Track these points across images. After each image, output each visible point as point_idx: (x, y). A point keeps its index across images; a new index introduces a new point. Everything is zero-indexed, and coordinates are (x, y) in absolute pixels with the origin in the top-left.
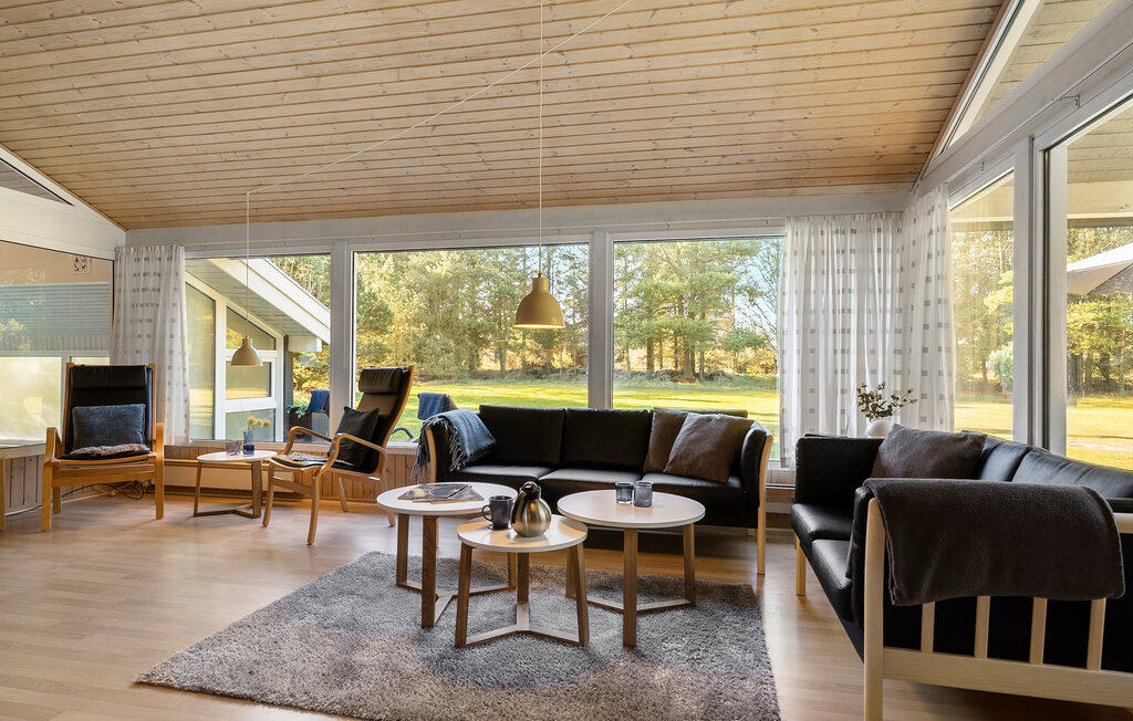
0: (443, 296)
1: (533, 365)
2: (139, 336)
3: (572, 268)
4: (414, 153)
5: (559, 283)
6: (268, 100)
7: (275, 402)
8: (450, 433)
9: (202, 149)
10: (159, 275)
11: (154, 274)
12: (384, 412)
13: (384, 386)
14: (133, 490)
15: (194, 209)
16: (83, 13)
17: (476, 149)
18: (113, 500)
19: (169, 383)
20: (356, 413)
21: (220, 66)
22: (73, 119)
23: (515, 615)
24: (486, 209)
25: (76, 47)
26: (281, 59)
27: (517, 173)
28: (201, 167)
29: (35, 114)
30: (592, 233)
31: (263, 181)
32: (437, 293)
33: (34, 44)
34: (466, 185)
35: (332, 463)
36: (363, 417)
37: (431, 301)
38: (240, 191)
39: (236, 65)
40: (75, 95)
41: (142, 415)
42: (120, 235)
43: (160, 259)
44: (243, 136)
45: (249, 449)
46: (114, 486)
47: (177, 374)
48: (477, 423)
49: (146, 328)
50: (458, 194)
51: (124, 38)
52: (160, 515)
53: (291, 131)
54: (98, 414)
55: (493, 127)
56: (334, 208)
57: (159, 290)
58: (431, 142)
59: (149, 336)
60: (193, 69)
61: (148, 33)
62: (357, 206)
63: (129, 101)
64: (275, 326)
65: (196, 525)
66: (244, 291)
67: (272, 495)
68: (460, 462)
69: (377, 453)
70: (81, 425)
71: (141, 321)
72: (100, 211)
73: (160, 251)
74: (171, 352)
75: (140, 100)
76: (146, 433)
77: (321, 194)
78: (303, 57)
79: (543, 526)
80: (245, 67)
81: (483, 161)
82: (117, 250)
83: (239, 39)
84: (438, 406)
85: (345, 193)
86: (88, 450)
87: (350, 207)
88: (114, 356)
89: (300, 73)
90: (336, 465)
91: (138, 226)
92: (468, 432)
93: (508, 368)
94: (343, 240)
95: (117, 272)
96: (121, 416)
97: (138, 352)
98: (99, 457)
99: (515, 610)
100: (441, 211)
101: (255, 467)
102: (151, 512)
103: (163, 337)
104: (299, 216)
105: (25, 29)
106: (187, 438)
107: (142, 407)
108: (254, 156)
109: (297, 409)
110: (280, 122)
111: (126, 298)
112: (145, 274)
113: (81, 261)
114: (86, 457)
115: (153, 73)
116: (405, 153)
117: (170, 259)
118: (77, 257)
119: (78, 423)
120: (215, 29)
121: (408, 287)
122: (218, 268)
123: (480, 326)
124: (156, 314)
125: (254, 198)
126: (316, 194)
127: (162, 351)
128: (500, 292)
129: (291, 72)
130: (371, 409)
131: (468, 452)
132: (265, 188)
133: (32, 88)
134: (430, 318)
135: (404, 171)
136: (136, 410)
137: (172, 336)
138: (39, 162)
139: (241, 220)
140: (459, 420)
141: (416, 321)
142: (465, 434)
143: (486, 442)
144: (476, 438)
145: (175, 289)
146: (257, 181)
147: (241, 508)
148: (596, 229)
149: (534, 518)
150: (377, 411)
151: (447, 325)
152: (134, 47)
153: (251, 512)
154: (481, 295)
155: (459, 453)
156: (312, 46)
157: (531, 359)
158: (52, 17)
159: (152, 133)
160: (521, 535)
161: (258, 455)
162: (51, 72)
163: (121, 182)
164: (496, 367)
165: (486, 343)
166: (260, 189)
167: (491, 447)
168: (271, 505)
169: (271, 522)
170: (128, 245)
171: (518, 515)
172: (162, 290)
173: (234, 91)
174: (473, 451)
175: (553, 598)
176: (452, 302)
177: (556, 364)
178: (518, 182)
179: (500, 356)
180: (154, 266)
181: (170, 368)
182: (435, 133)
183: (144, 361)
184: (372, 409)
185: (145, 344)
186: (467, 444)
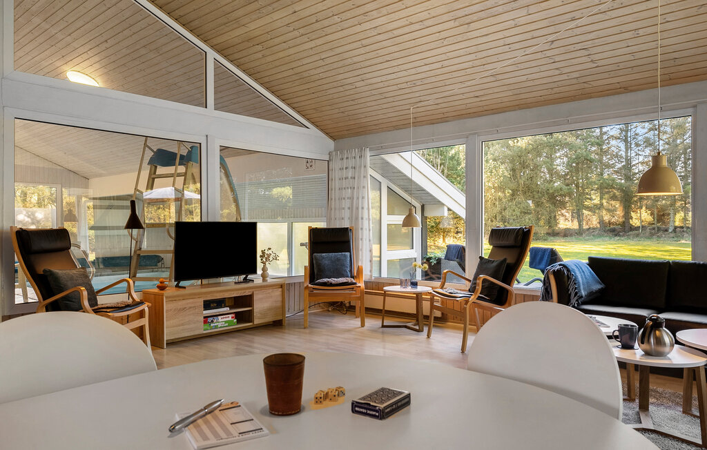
0: (524, 166)
1: (610, 223)
2: (344, 209)
3: (650, 130)
4: (533, 64)
5: (637, 145)
6: (433, 45)
7: (415, 253)
8: (569, 278)
9: (386, 84)
10: (354, 168)
11: (352, 168)
12: (510, 260)
13: (510, 242)
14: (341, 308)
15: (377, 122)
16: (333, 15)
17: (586, 53)
18: (330, 313)
19: (362, 239)
20: (488, 261)
21: (407, 30)
22: (317, 77)
23: (640, 418)
24: (591, 98)
25: (326, 35)
26: (445, 18)
27: (622, 65)
28: (384, 95)
29: (298, 78)
30: (695, 106)
31: (422, 98)
32: (519, 163)
33: (305, 39)
34: (575, 81)
35: (477, 297)
36: (495, 264)
37: (513, 170)
38: (407, 107)
39: (417, 26)
40: (321, 63)
41: (349, 259)
42: (330, 144)
43: (355, 158)
44: (413, 71)
45: (414, 284)
46: (332, 304)
47: (366, 233)
48: (588, 271)
49: (346, 204)
50: (567, 89)
51: (353, 24)
52: (363, 325)
53: (446, 63)
54: (326, 257)
55: (601, 33)
56: (469, 111)
57: (354, 178)
58: (549, 53)
59: (349, 208)
60: (390, 35)
61: (367, 18)
62: (486, 108)
63: (349, 61)
64: (416, 198)
65: (383, 333)
66: (400, 174)
67: (433, 319)
68: (577, 300)
69: (507, 291)
70: (319, 265)
71: (344, 199)
72: (322, 130)
73: (356, 152)
74: (362, 219)
75: (355, 59)
76: (351, 271)
77: (460, 102)
78: (460, 13)
79: (667, 349)
80: (422, 27)
81: (592, 61)
82: (330, 154)
83: (420, 10)
84: (546, 258)
85: (478, 99)
86: (325, 280)
87: (481, 109)
88: (329, 221)
89: (457, 23)
90: (479, 298)
91: (342, 137)
92: (582, 278)
93: (585, 227)
94: (475, 134)
95: (331, 168)
96: (338, 260)
97: (343, 219)
98: (331, 285)
99: (638, 414)
100: (554, 103)
101: (418, 297)
102: (357, 322)
103: (357, 208)
104: (444, 120)
105: (302, 31)
106: (371, 276)
107: (348, 254)
108: (419, 83)
109: (430, 258)
110: (439, 58)
111: (336, 184)
112: (346, 168)
113: (309, 162)
114: (325, 284)
115: (364, 42)
116: (527, 65)
117: (360, 157)
118: (308, 160)
119: (317, 263)
120: (407, 8)
121: (495, 160)
122: (385, 160)
123: (557, 190)
124: (353, 194)
125: (415, 110)
126: (457, 103)
127: (357, 219)
128: (578, 158)
129: (452, 24)
130: (499, 258)
131: (583, 293)
132: (423, 103)
133: (300, 63)
134: (513, 185)
135: (524, 78)
136: (345, 256)
137: (363, 208)
138: (295, 105)
139: (406, 126)
140: (575, 268)
141: (501, 188)
142: (580, 279)
143: (597, 287)
144: (588, 283)
145: (364, 177)
146: (418, 100)
147: (409, 325)
148: (699, 103)
149: (659, 341)
150: (505, 260)
151: (529, 190)
152: (358, 28)
153: (417, 328)
154: (558, 161)
155: (576, 294)
156: (467, 4)
157: (607, 218)
158: (317, 21)
159: (359, 78)
160: (648, 353)
161: (420, 289)
162: (311, 52)
163: (337, 111)
164: (574, 225)
165: (562, 205)
166: (419, 105)
167: (600, 291)
168: (432, 325)
169: (433, 336)
170: (336, 150)
171: (646, 339)
172: (356, 178)
173: (412, 44)
174: (586, 293)
175: (670, 412)
176: (532, 170)
177: (635, 222)
178: (621, 73)
179: (578, 215)
180: (351, 163)
181: (362, 229)
182: (553, 46)
183: (346, 224)
184: (502, 259)
185: (346, 214)
186: (582, 287)
